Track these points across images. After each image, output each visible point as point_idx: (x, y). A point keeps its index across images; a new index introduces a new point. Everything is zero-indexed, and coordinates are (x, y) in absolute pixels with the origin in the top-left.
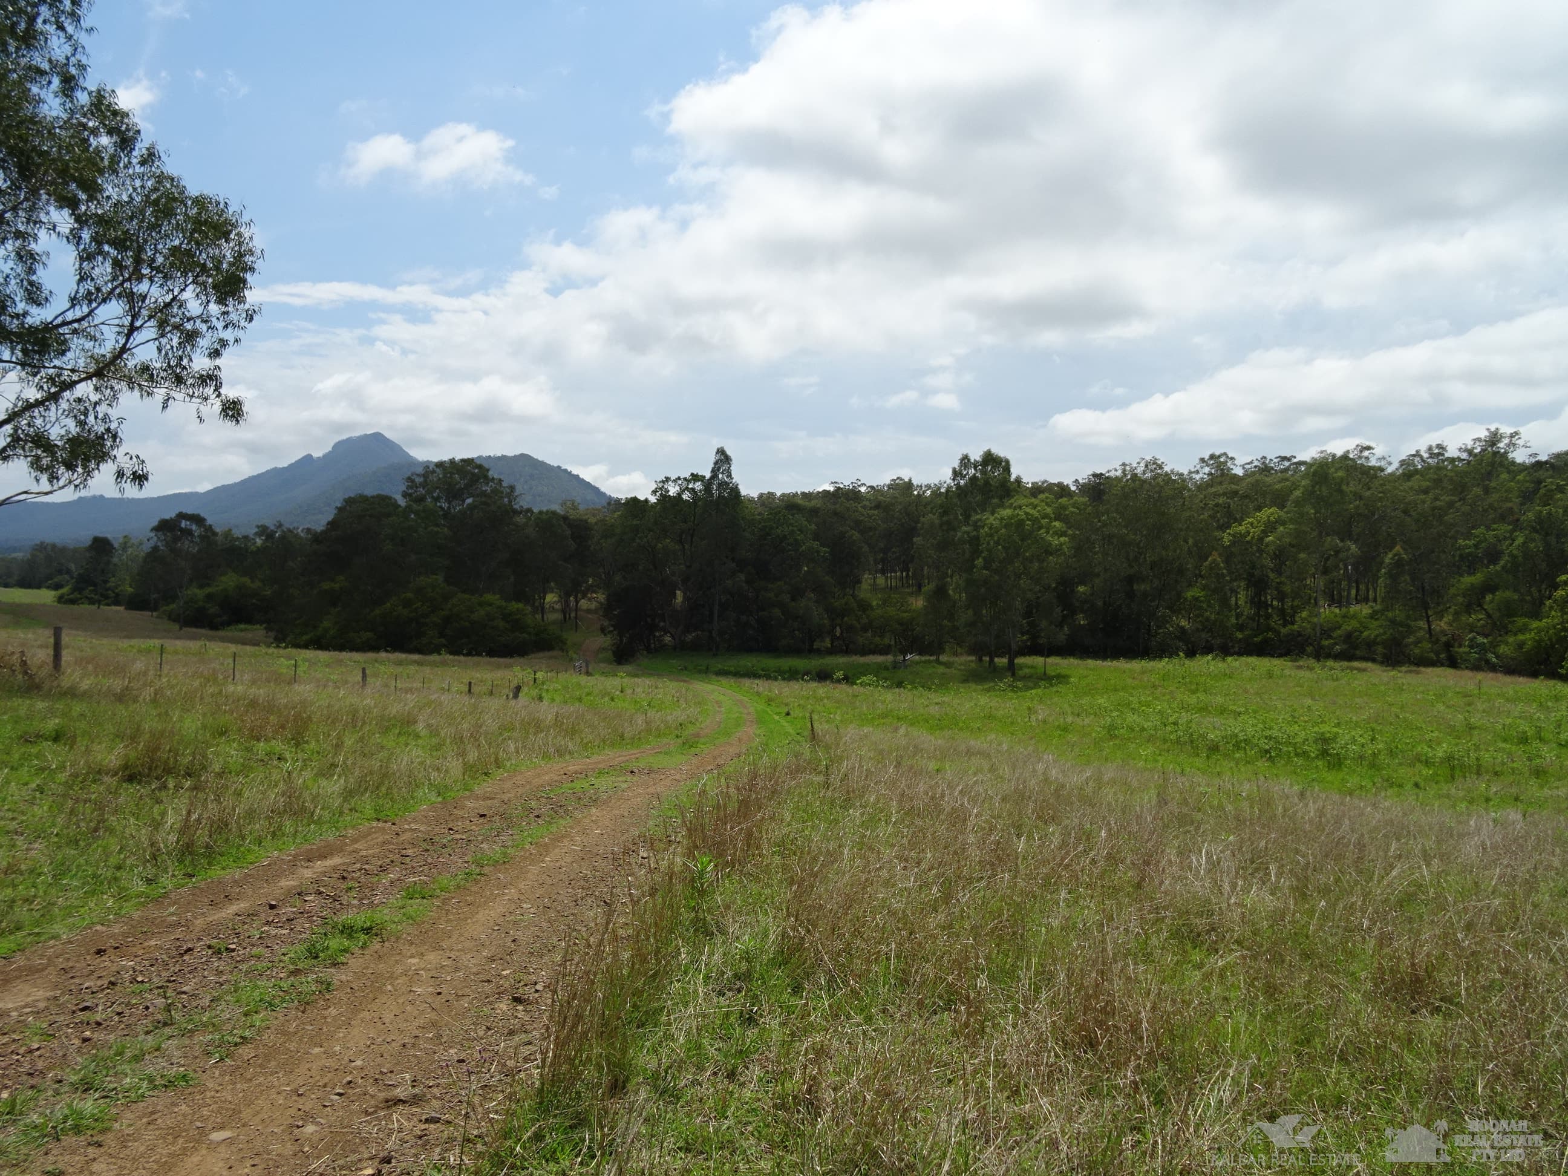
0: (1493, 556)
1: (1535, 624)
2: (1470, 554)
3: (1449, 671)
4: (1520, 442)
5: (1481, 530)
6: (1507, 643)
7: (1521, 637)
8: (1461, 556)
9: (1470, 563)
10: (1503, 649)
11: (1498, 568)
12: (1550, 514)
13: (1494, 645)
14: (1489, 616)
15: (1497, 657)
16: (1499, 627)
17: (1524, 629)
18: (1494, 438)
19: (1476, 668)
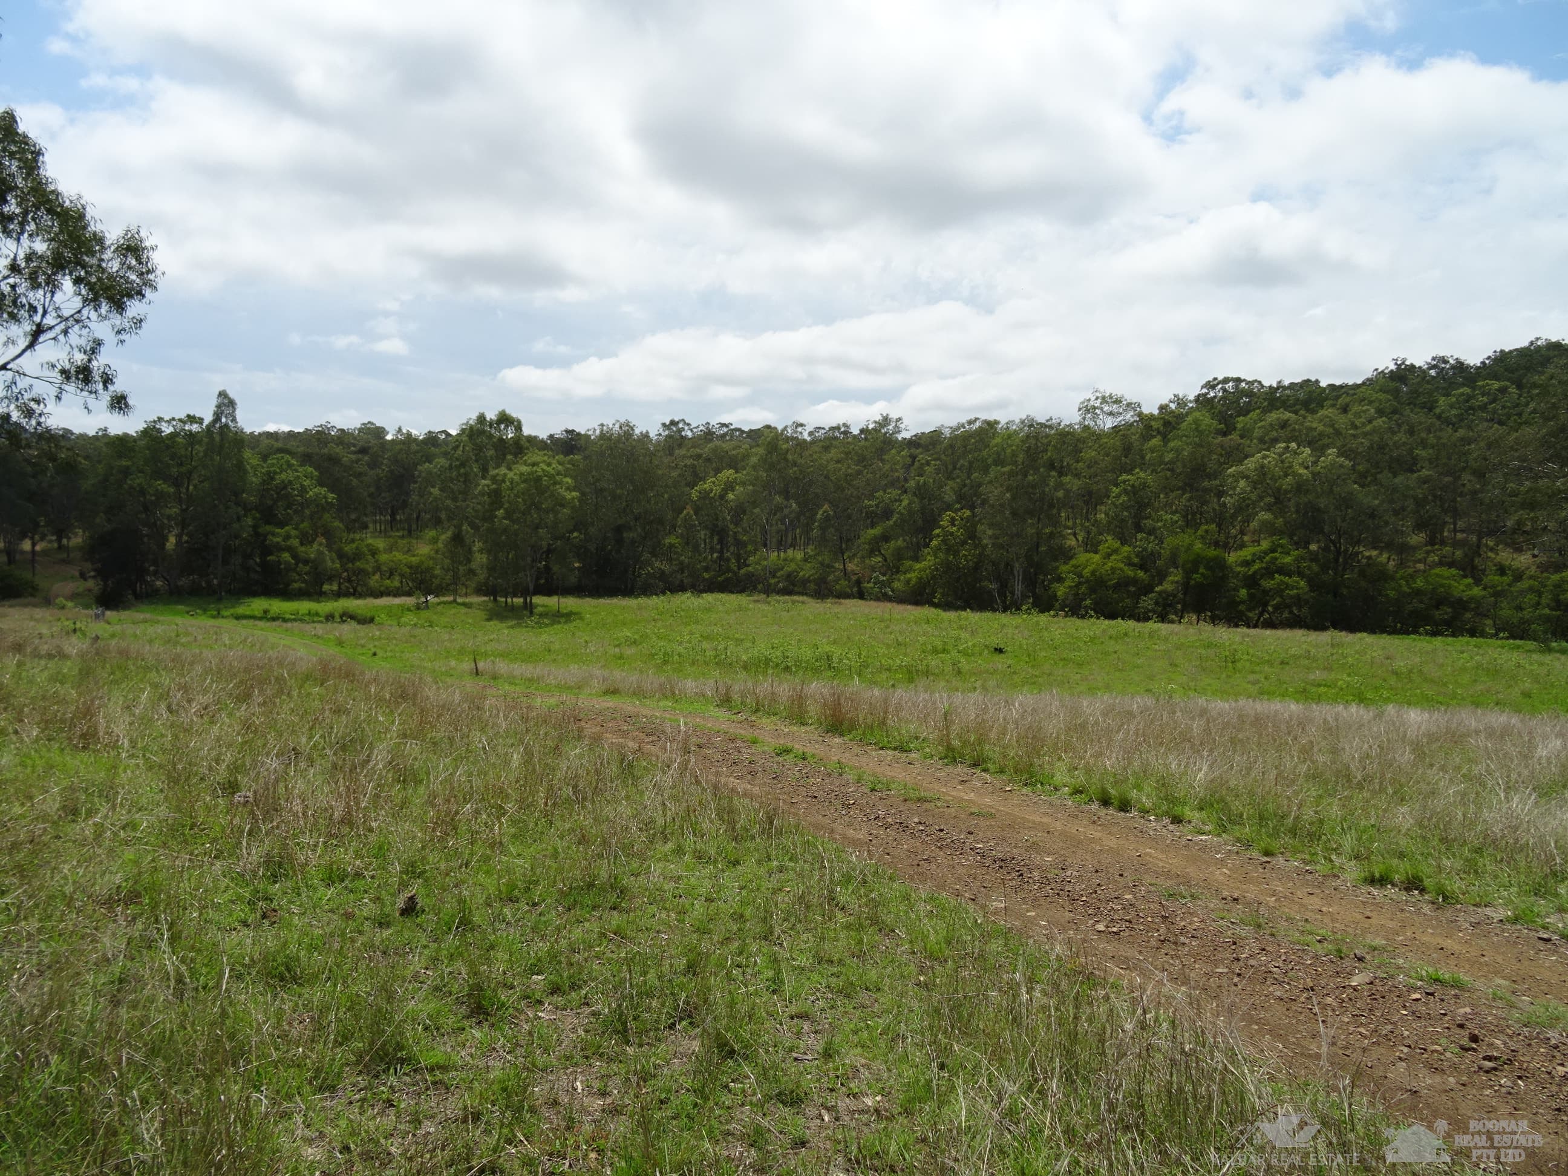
0: (887, 514)
1: (918, 566)
2: (873, 512)
3: (861, 602)
4: (902, 426)
5: (881, 493)
6: (899, 580)
7: (908, 576)
8: (867, 513)
9: (872, 519)
10: (896, 585)
11: (891, 522)
12: (924, 482)
13: (890, 582)
14: (885, 560)
15: (893, 591)
16: (894, 568)
17: (910, 569)
18: (886, 420)
19: (878, 599)
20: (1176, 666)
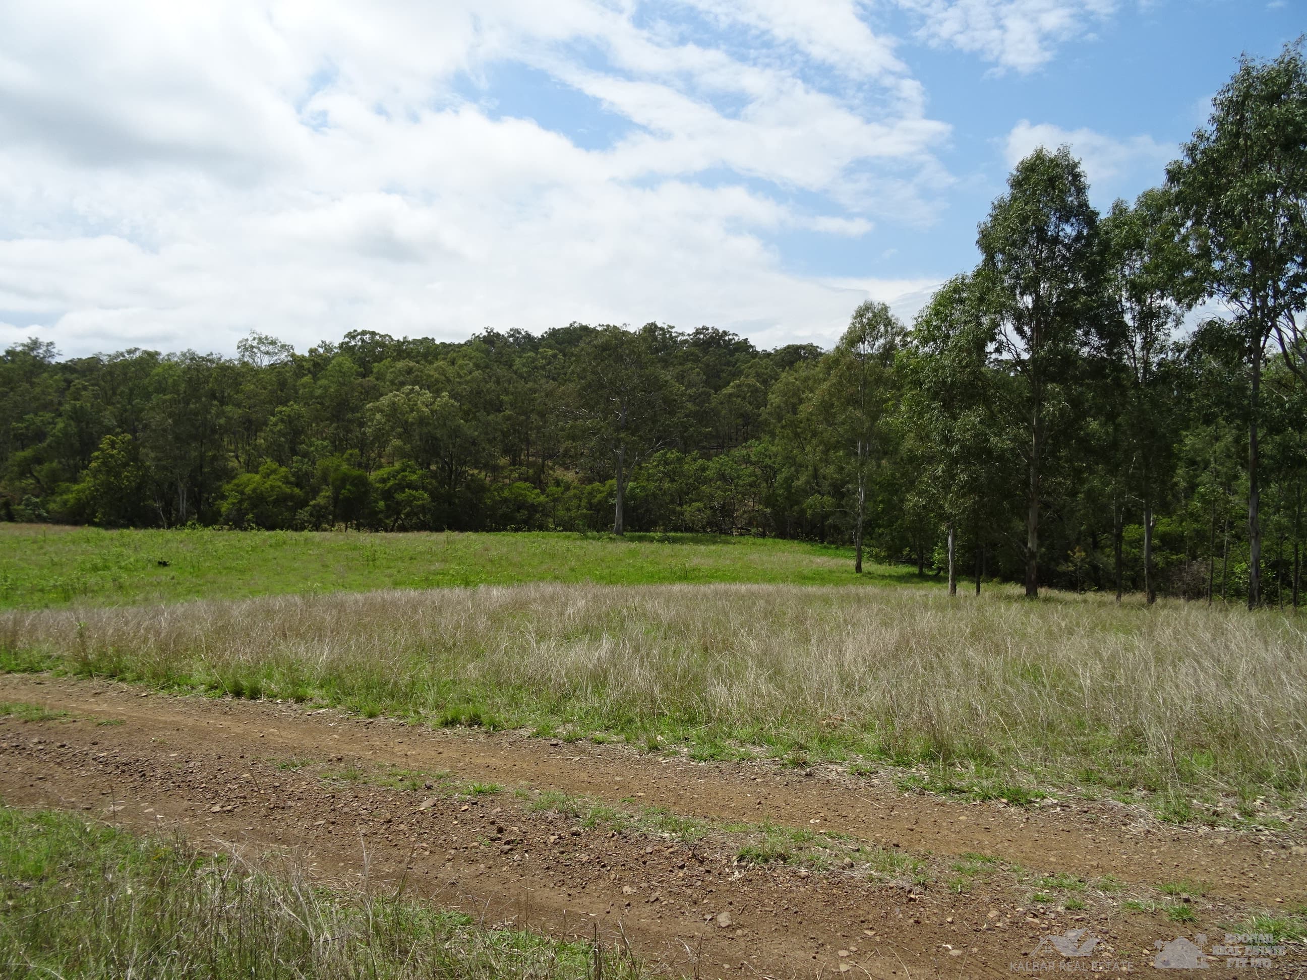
0: (40, 436)
1: (76, 487)
2: (22, 434)
3: (10, 525)
4: (55, 351)
5: (31, 416)
6: (55, 502)
7: (65, 497)
8: (15, 435)
9: (23, 441)
10: (52, 506)
11: (45, 445)
12: (81, 407)
13: (43, 505)
14: (38, 481)
15: (48, 512)
16: (48, 489)
17: (67, 491)
18: (35, 344)
19: (30, 521)
20: (327, 566)
